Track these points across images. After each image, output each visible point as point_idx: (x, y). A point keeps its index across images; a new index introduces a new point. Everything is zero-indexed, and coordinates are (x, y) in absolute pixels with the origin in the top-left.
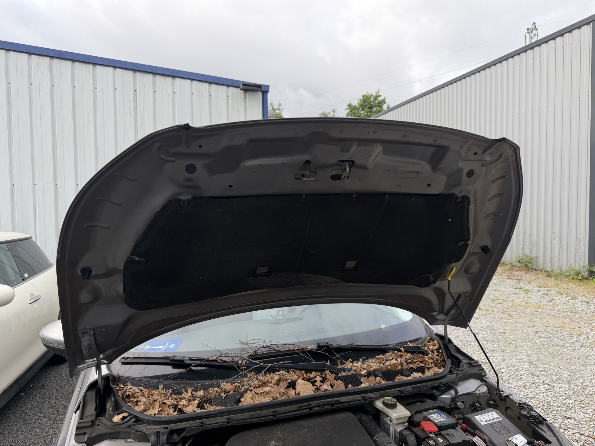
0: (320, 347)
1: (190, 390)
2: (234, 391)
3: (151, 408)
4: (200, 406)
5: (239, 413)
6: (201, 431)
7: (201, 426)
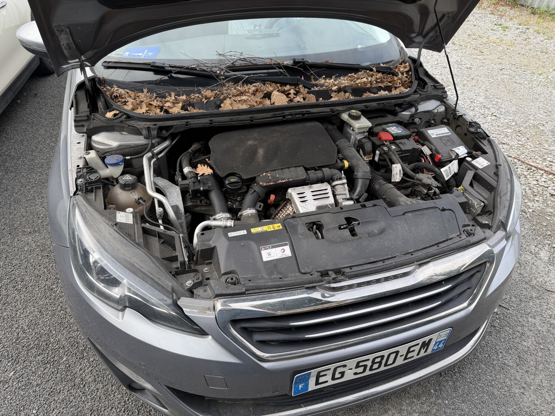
0: (296, 63)
1: (173, 94)
2: (214, 98)
3: (139, 107)
4: (184, 108)
5: (220, 117)
6: (187, 129)
7: (186, 125)
